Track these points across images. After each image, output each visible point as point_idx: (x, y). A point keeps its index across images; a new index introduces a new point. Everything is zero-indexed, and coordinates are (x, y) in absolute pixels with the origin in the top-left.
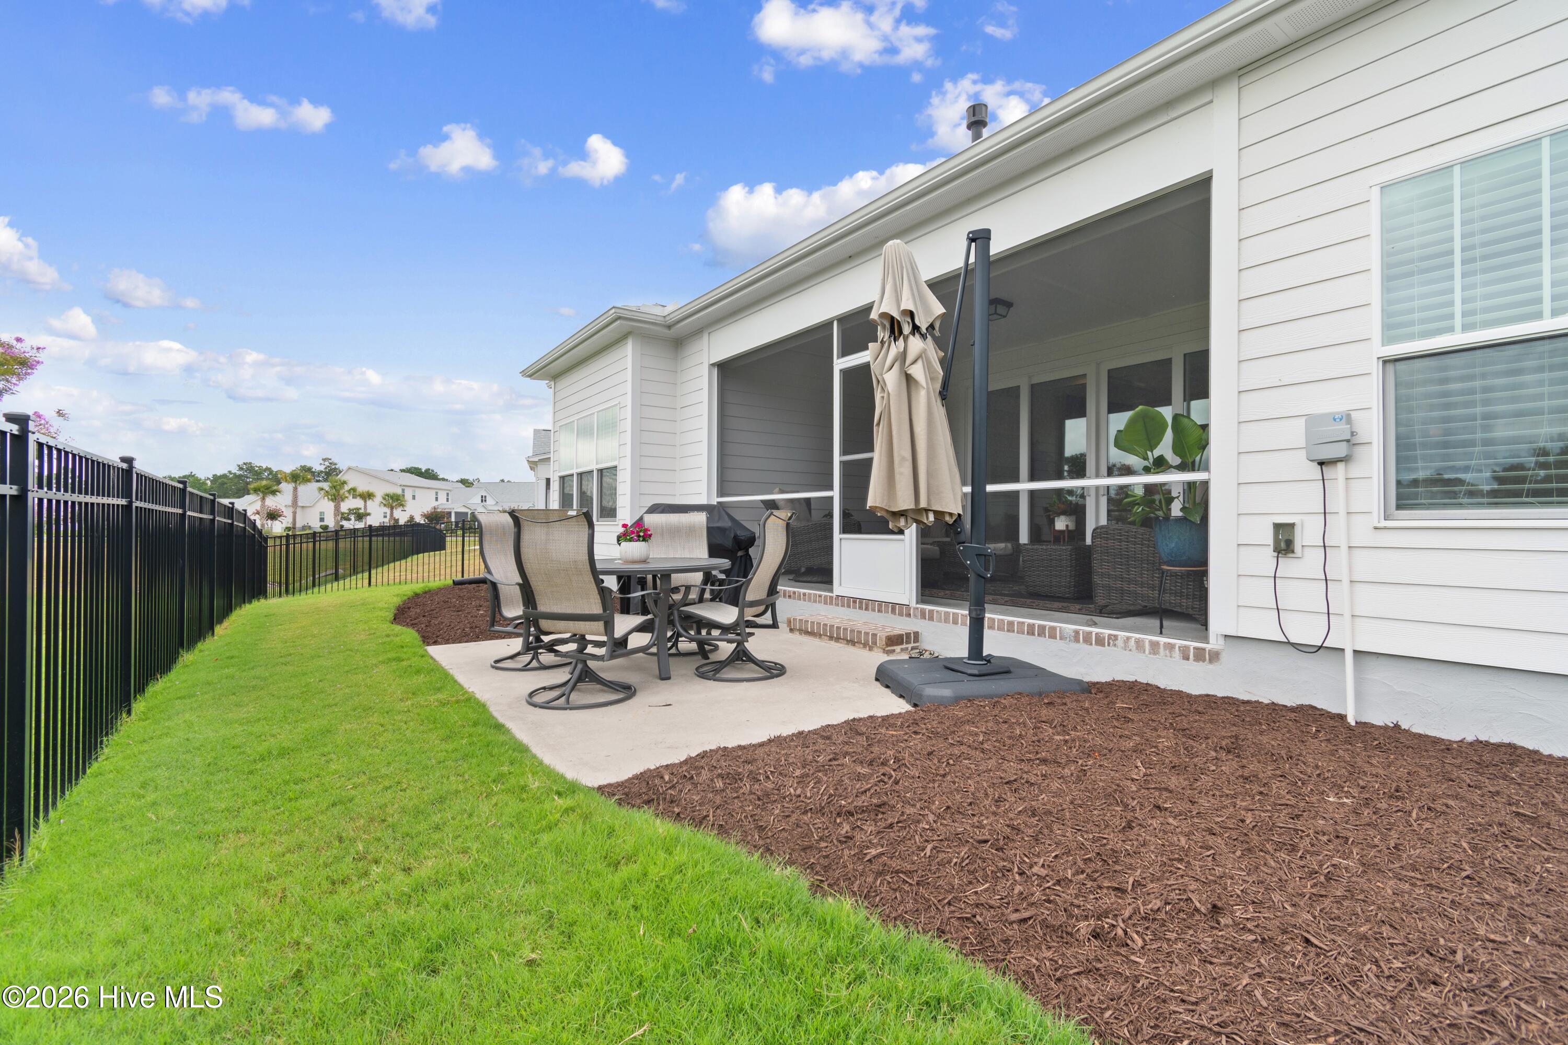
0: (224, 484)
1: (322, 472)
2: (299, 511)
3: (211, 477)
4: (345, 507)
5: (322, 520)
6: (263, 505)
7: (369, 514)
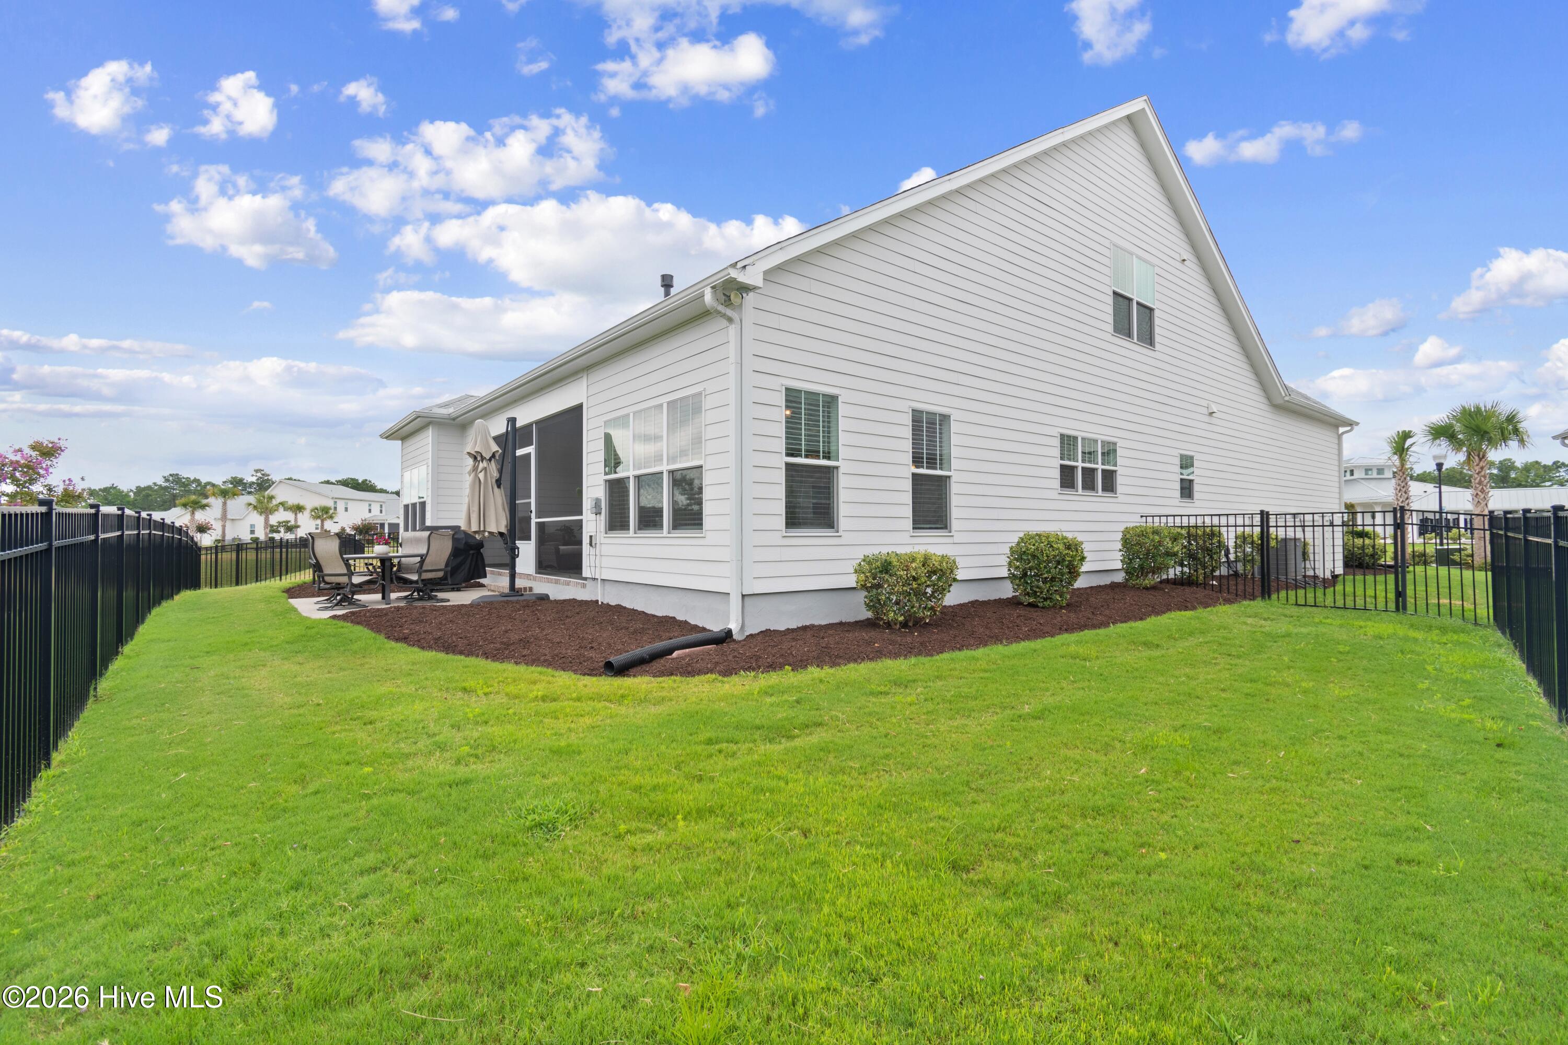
0: (148, 496)
1: (253, 483)
2: (228, 524)
3: (134, 489)
4: (274, 520)
5: (252, 532)
6: (193, 519)
7: (298, 527)
